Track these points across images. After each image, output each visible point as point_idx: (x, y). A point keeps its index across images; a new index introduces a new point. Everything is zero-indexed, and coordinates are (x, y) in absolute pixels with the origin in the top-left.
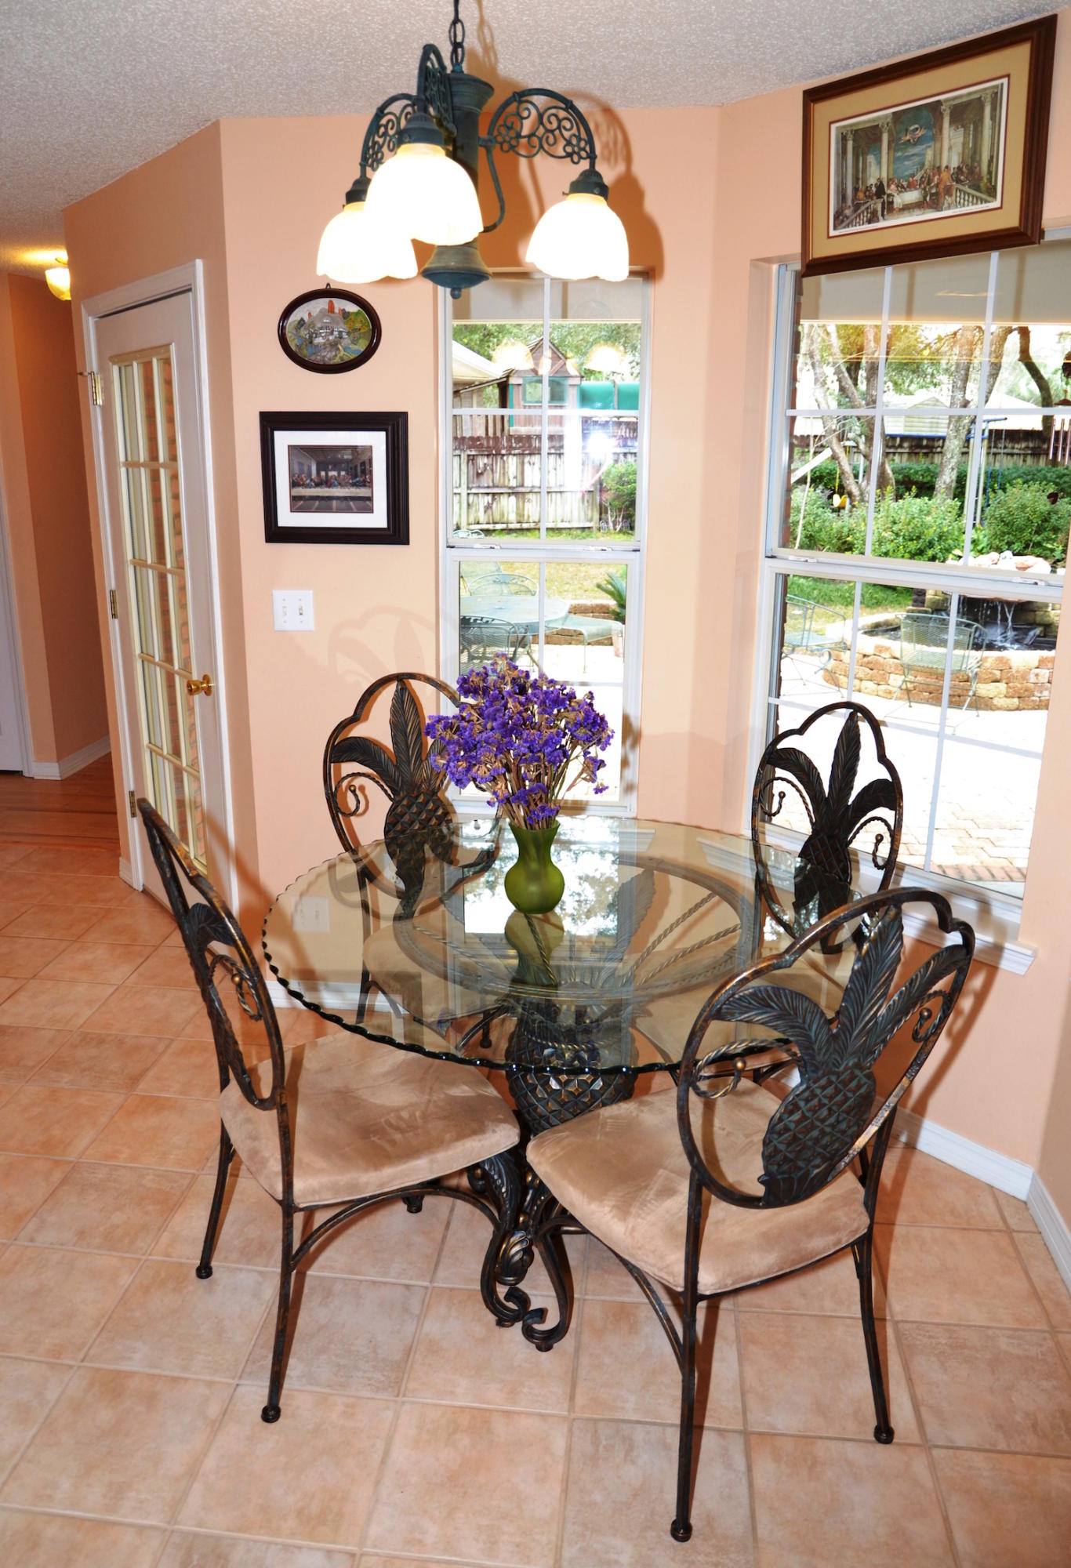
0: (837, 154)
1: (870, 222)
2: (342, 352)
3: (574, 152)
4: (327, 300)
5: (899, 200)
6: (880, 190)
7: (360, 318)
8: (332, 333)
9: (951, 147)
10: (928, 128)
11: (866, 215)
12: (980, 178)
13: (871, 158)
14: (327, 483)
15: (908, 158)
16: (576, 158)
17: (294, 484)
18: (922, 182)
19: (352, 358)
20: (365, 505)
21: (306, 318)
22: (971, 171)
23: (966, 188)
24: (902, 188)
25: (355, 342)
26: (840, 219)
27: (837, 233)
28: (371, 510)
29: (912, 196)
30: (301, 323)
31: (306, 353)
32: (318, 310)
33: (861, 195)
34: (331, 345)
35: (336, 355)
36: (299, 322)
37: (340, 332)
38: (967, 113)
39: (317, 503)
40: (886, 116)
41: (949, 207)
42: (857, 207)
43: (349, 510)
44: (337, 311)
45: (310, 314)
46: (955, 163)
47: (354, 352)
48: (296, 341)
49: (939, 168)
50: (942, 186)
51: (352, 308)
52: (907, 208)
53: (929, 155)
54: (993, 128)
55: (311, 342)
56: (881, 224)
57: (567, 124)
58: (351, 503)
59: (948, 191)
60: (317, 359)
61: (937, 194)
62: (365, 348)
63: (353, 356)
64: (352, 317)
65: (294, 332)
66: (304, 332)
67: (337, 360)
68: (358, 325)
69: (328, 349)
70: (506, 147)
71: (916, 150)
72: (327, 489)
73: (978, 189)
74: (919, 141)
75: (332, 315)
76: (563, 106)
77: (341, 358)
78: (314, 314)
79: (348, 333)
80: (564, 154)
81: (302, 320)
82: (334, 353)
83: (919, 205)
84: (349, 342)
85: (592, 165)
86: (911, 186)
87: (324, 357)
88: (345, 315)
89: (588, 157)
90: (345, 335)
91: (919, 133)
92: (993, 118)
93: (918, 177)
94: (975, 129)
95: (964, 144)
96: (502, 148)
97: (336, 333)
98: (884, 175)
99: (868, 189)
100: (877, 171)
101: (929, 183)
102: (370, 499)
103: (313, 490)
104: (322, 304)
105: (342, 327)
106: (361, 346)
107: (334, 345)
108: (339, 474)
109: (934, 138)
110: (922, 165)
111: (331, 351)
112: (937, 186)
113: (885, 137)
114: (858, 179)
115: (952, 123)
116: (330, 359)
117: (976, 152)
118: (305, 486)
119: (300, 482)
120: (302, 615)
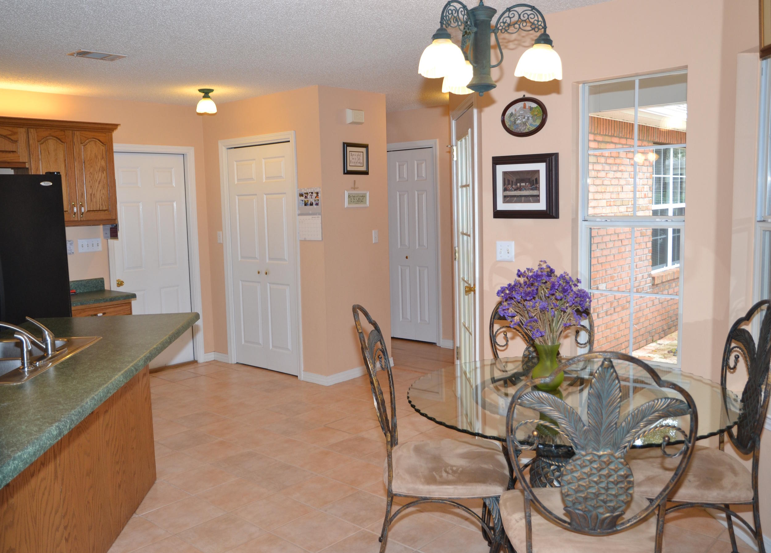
2: (528, 126)
3: (536, 27)
4: (523, 103)
7: (537, 109)
8: (524, 118)
14: (520, 189)
16: (536, 30)
17: (505, 190)
19: (533, 129)
20: (536, 198)
21: (514, 112)
25: (534, 121)
28: (538, 201)
30: (512, 114)
31: (513, 128)
32: (519, 108)
34: (523, 123)
35: (526, 128)
36: (510, 114)
37: (528, 117)
39: (515, 198)
43: (529, 202)
44: (527, 107)
45: (515, 110)
47: (534, 126)
48: (509, 123)
51: (534, 105)
55: (515, 123)
57: (532, 16)
58: (531, 198)
60: (517, 131)
62: (539, 123)
63: (534, 128)
64: (534, 109)
65: (508, 119)
66: (512, 119)
67: (527, 131)
68: (536, 113)
69: (522, 126)
70: (503, 31)
72: (519, 192)
75: (525, 109)
76: (530, 9)
77: (528, 129)
78: (517, 110)
79: (532, 117)
80: (531, 29)
81: (512, 113)
82: (525, 127)
84: (532, 121)
85: (545, 31)
87: (520, 129)
88: (531, 109)
89: (543, 28)
90: (530, 118)
96: (501, 32)
97: (526, 118)
102: (539, 196)
103: (513, 192)
104: (521, 104)
105: (529, 115)
106: (538, 123)
107: (525, 124)
108: (526, 184)
111: (523, 126)
116: (523, 130)
118: (510, 190)
119: (508, 189)
120: (508, 253)
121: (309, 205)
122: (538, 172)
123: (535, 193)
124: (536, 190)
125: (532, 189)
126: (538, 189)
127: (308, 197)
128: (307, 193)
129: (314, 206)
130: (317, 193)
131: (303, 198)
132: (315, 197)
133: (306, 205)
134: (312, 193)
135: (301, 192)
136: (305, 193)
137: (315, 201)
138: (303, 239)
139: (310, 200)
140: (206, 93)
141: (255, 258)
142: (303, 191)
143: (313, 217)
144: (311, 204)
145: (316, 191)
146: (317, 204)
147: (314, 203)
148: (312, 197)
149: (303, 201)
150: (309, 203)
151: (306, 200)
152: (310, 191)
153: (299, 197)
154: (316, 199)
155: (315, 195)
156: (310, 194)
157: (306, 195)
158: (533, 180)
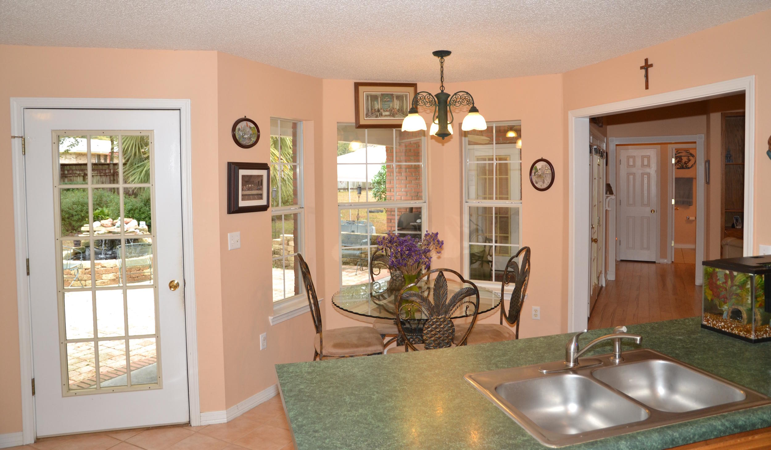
0: (366, 100)
1: (376, 117)
5: (384, 114)
6: (379, 111)
9: (396, 104)
10: (390, 99)
11: (375, 116)
12: (404, 112)
13: (375, 103)
14: (250, 189)
15: (386, 104)
17: (242, 190)
18: (390, 111)
19: (252, 143)
20: (261, 196)
22: (402, 110)
23: (401, 114)
24: (384, 111)
25: (253, 137)
26: (367, 115)
27: (366, 119)
28: (262, 198)
29: (388, 113)
31: (241, 141)
33: (373, 111)
35: (246, 142)
38: (399, 98)
39: (248, 197)
40: (379, 94)
41: (397, 117)
42: (372, 113)
43: (257, 199)
45: (241, 127)
46: (398, 108)
47: (252, 141)
48: (238, 136)
49: (394, 108)
50: (395, 112)
52: (386, 116)
53: (391, 105)
54: (406, 102)
55: (242, 137)
56: (379, 118)
58: (258, 196)
59: (397, 114)
60: (243, 143)
61: (394, 114)
62: (255, 139)
65: (237, 134)
68: (254, 132)
71: (388, 103)
73: (403, 114)
74: (388, 101)
75: (247, 127)
77: (248, 142)
79: (252, 135)
81: (239, 129)
83: (389, 116)
86: (387, 111)
88: (250, 128)
91: (388, 99)
92: (406, 100)
93: (389, 109)
94: (402, 102)
95: (400, 104)
97: (249, 134)
98: (380, 107)
99: (375, 110)
100: (377, 106)
101: (392, 111)
102: (262, 194)
103: (247, 192)
109: (392, 101)
110: (390, 107)
112: (394, 112)
113: (379, 99)
114: (372, 107)
115: (396, 99)
117: (402, 107)
118: (245, 190)
122: (262, 176)
123: (259, 192)
124: (260, 190)
125: (257, 190)
126: (261, 189)
158: (256, 183)
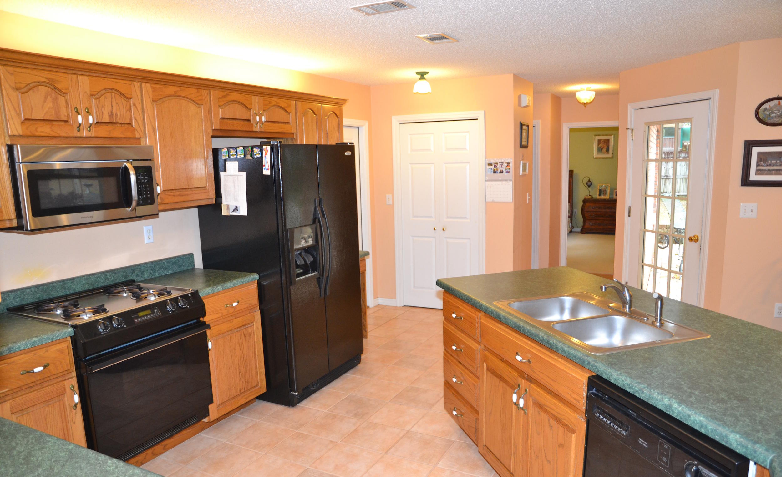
4: (778, 101)
8: (779, 112)
14: (771, 165)
17: (758, 165)
21: (768, 107)
30: (766, 109)
32: (774, 104)
34: (778, 116)
36: (765, 109)
39: (766, 172)
44: (781, 104)
45: (770, 106)
48: (763, 116)
60: (771, 121)
65: (762, 112)
66: (766, 112)
72: (770, 167)
75: (780, 106)
78: (772, 106)
81: (766, 108)
82: (779, 119)
104: (776, 102)
107: (780, 116)
108: (776, 161)
111: (778, 118)
116: (777, 121)
118: (762, 166)
119: (761, 165)
120: (752, 212)
121: (499, 172)
125: (781, 165)
127: (498, 166)
128: (497, 163)
129: (505, 174)
130: (509, 163)
131: (492, 167)
132: (506, 167)
133: (494, 172)
134: (502, 163)
135: (489, 162)
136: (494, 163)
137: (506, 169)
138: (491, 201)
139: (499, 168)
140: (422, 75)
141: (431, 217)
142: (492, 161)
143: (503, 183)
144: (502, 172)
145: (507, 162)
146: (508, 172)
147: (504, 171)
148: (503, 166)
149: (492, 169)
150: (499, 171)
151: (495, 168)
152: (500, 161)
153: (488, 166)
154: (507, 168)
155: (505, 165)
156: (501, 163)
157: (496, 165)
